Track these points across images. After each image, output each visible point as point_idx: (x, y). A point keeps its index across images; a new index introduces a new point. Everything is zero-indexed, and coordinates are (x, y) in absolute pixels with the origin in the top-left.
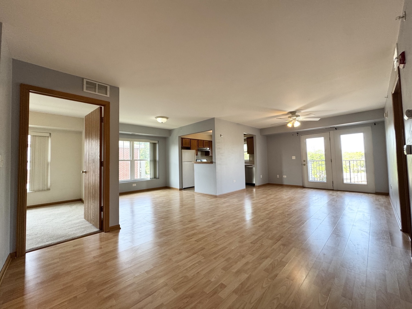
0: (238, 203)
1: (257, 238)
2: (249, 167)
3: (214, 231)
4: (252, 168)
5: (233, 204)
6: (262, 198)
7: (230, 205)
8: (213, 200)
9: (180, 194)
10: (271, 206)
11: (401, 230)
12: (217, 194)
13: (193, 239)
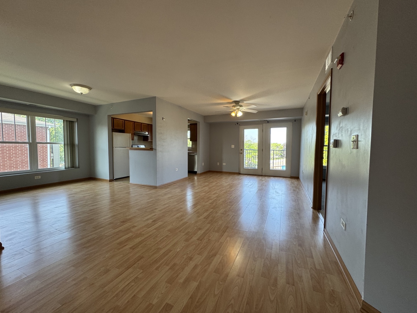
0: (180, 194)
1: (204, 233)
2: (192, 154)
3: (155, 231)
4: (194, 156)
5: (176, 194)
6: (204, 187)
7: (172, 197)
8: (153, 191)
9: (110, 187)
10: (214, 194)
11: (312, 208)
12: (158, 185)
13: (127, 247)
